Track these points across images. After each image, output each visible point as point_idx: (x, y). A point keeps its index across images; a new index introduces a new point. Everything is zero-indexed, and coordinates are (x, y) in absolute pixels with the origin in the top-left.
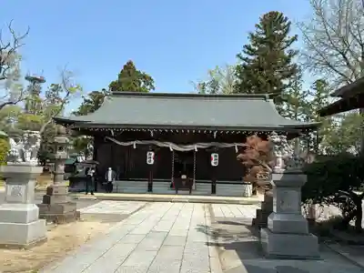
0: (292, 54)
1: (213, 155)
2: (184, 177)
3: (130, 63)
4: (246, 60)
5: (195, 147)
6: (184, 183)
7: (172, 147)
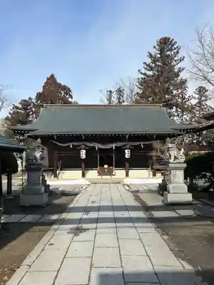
0: (180, 70)
1: (126, 151)
2: (106, 166)
3: (52, 76)
4: (145, 74)
5: (114, 146)
6: (106, 170)
7: (97, 146)
